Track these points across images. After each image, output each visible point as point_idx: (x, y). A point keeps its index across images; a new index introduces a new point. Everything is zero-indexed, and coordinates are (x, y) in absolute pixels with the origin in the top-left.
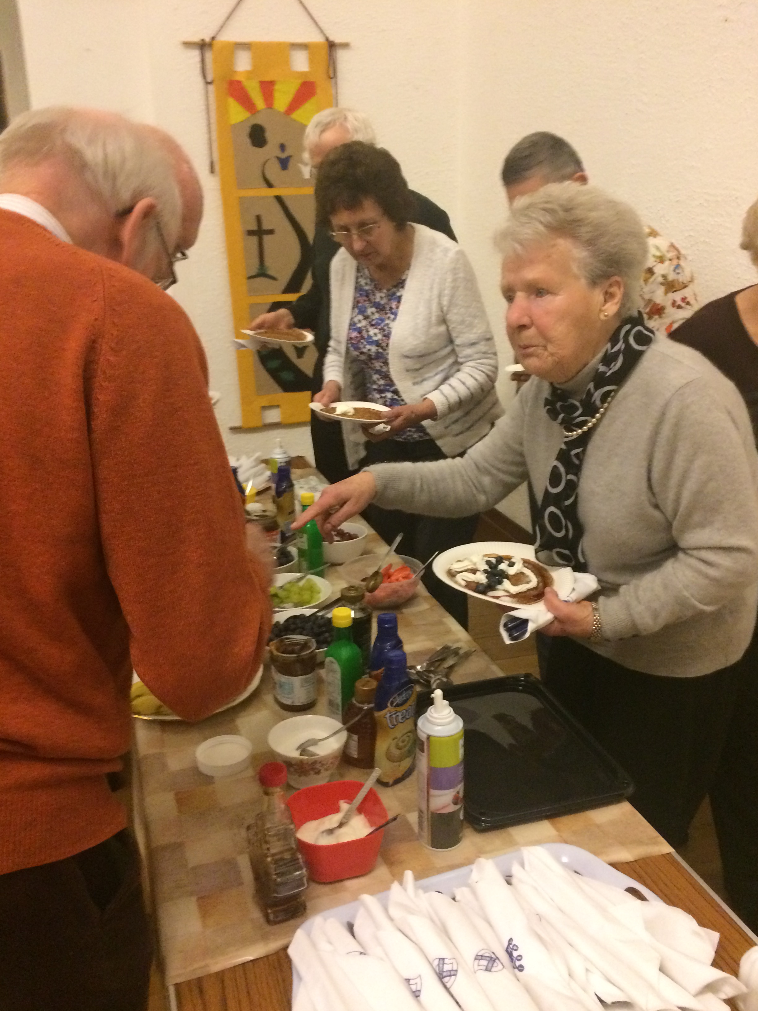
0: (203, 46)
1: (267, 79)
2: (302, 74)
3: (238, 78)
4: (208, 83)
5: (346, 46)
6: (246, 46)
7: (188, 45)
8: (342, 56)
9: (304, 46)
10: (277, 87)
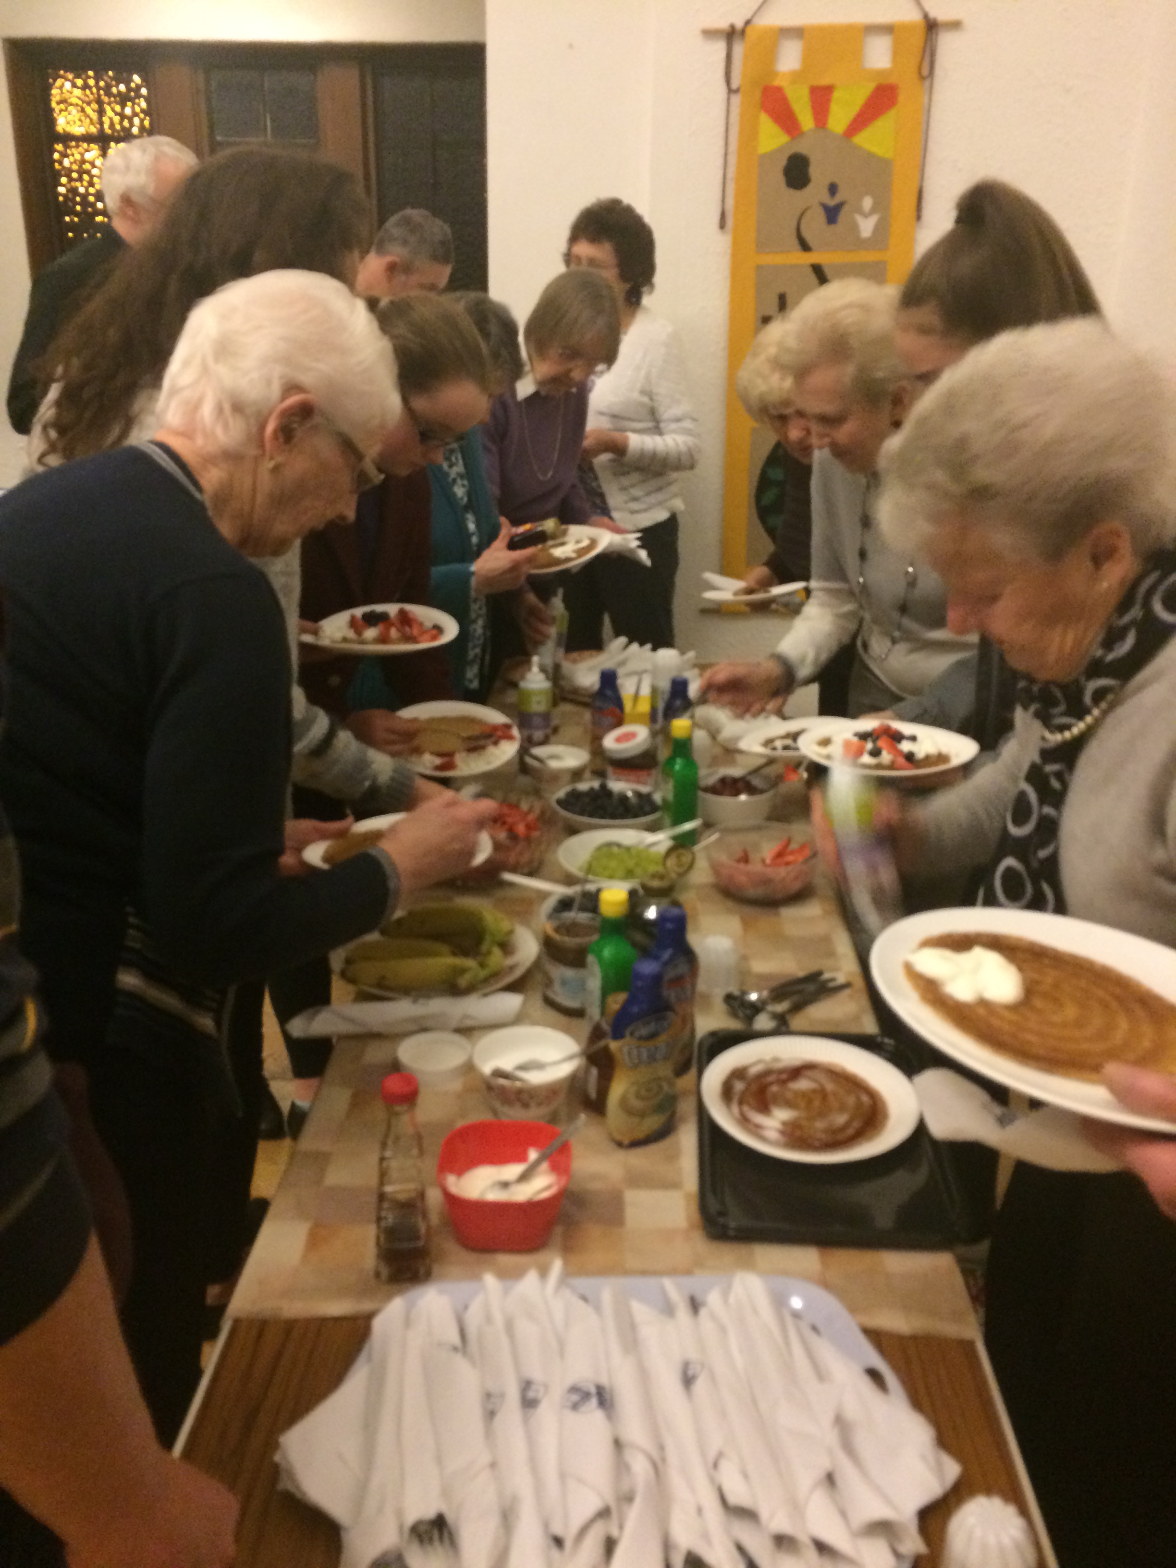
0: (731, 35)
1: (824, 81)
2: (881, 73)
3: (777, 83)
4: (730, 91)
5: (955, 25)
6: (797, 32)
7: (709, 34)
8: (946, 43)
9: (888, 29)
10: (836, 95)
